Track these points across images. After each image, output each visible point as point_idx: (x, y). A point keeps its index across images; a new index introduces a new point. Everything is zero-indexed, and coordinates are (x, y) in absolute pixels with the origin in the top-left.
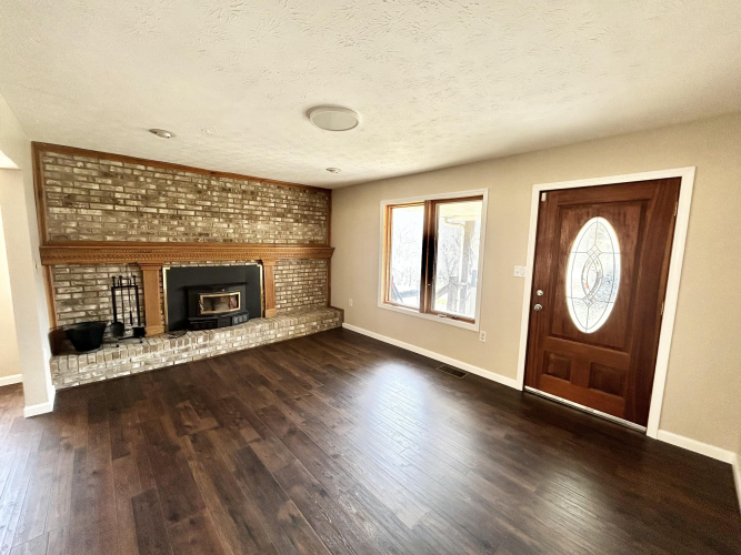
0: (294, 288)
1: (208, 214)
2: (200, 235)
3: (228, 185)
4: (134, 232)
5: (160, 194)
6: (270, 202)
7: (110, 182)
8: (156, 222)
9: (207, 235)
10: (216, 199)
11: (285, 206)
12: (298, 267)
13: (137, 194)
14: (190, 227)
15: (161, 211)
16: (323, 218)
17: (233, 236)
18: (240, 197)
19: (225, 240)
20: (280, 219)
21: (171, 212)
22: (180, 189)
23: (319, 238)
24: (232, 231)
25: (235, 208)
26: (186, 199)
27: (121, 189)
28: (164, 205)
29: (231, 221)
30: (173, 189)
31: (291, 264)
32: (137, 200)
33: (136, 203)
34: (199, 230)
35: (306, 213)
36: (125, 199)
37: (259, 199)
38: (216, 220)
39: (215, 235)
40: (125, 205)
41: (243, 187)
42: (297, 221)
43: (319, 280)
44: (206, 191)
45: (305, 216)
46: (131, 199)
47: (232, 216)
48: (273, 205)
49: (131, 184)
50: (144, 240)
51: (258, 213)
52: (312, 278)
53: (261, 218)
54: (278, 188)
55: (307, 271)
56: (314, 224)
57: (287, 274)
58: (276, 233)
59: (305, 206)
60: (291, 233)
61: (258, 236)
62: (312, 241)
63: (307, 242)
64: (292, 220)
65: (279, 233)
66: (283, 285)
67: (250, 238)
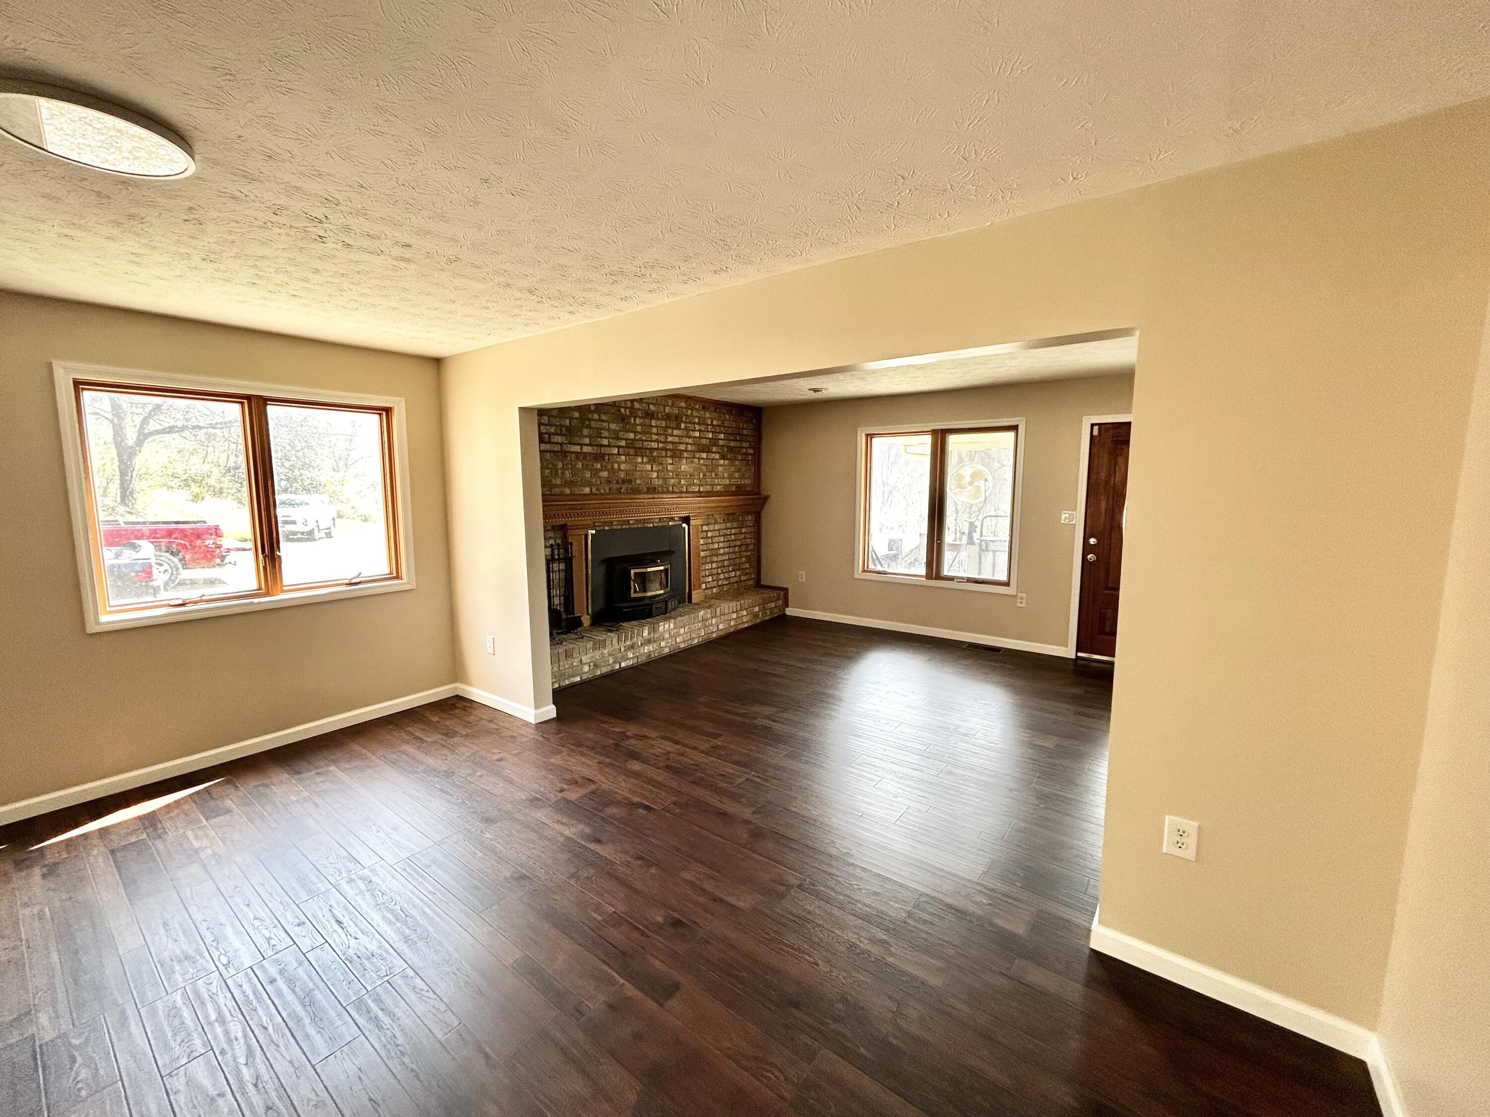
0: (720, 558)
2: (623, 481)
4: (559, 481)
6: (694, 430)
8: (580, 465)
9: (630, 481)
10: (639, 428)
13: (561, 426)
14: (612, 471)
15: (586, 449)
21: (595, 450)
22: (603, 417)
23: (746, 482)
24: (655, 475)
25: (658, 441)
26: (609, 430)
28: (587, 441)
31: (716, 522)
32: (561, 434)
33: (560, 439)
34: (622, 475)
35: (732, 444)
36: (550, 434)
40: (549, 442)
42: (723, 457)
44: (629, 417)
45: (731, 449)
46: (556, 434)
47: (655, 453)
48: (697, 434)
50: (568, 491)
52: (739, 543)
54: (704, 408)
55: (733, 531)
56: (742, 460)
57: (712, 537)
58: (701, 476)
59: (732, 434)
60: (716, 475)
61: (683, 482)
62: (738, 487)
63: (734, 489)
64: (717, 456)
65: (704, 475)
66: (708, 553)
67: (674, 485)
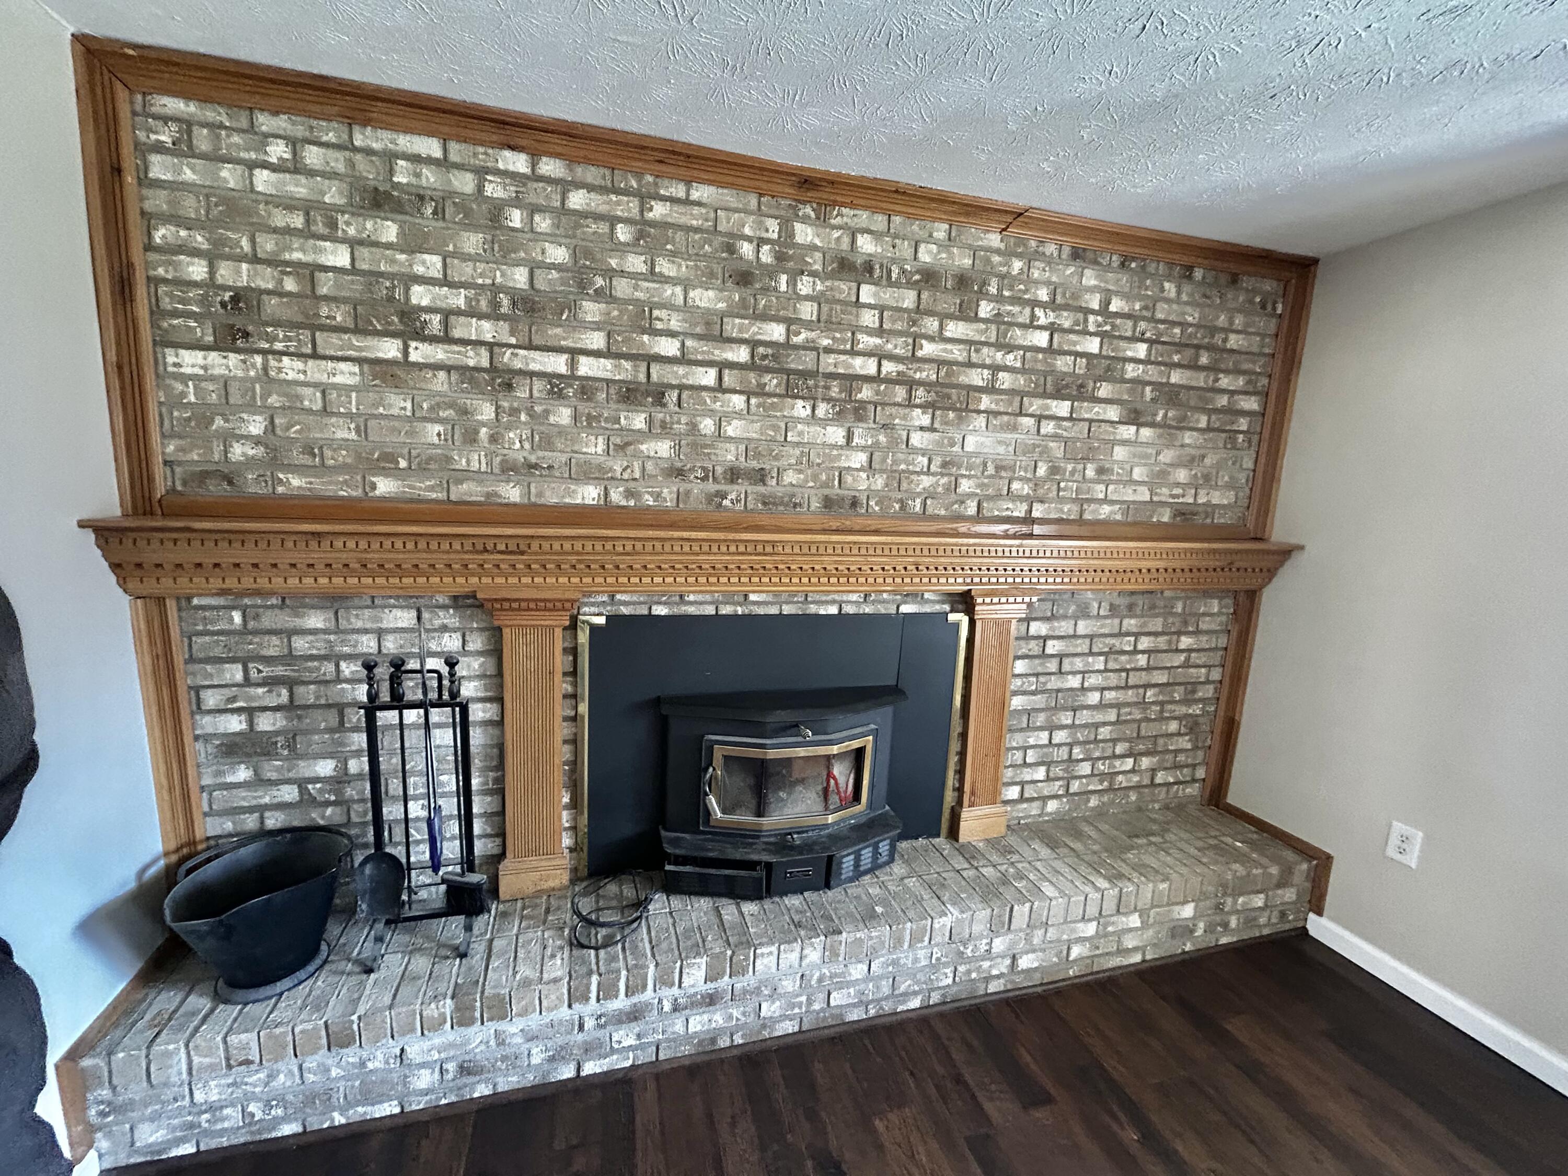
0: (1084, 717)
1: (772, 382)
2: (733, 475)
3: (866, 244)
4: (476, 460)
5: (582, 286)
6: (1031, 325)
7: (390, 231)
8: (563, 415)
9: (760, 476)
10: (807, 311)
11: (1093, 345)
12: (1111, 625)
13: (495, 289)
15: (587, 367)
16: (1251, 404)
17: (862, 483)
18: (908, 299)
19: (828, 503)
20: (1062, 408)
22: (665, 267)
23: (1217, 498)
24: (858, 459)
25: (881, 356)
26: (686, 308)
27: (430, 264)
28: (597, 340)
29: (859, 412)
30: (636, 263)
31: (1083, 613)
32: (494, 315)
33: (487, 330)
34: (730, 455)
35: (1176, 377)
36: (448, 314)
37: (985, 309)
38: (801, 409)
39: (790, 477)
40: (446, 339)
41: (926, 255)
42: (1134, 417)
43: (1192, 686)
44: (771, 273)
45: (1170, 394)
46: (472, 312)
47: (866, 393)
48: (1041, 339)
49: (472, 242)
50: (512, 493)
51: (977, 378)
52: (1161, 678)
53: (986, 402)
54: (1077, 255)
55: (1145, 643)
56: (1209, 429)
57: (1061, 657)
58: (1042, 471)
59: (1180, 346)
60: (1101, 471)
61: (966, 486)
62: (1183, 513)
63: (1166, 517)
64: (1113, 413)
65: (1054, 470)
66: (1039, 701)
67: (930, 495)
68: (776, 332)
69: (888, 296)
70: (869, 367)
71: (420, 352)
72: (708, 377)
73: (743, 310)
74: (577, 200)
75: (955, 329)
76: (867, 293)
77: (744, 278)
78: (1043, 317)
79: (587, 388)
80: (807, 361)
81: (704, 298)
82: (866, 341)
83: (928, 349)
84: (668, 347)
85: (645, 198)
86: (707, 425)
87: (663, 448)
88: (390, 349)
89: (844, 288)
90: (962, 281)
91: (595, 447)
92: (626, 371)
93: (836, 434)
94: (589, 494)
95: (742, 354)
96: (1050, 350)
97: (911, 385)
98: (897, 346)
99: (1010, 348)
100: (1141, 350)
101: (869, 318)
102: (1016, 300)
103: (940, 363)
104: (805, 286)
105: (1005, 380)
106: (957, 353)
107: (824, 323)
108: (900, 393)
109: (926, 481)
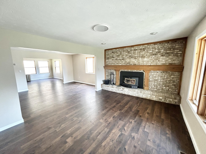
1: (130, 58)
3: (136, 48)
7: (113, 54)
8: (119, 61)
9: (130, 63)
11: (157, 51)
12: (161, 74)
17: (136, 63)
20: (154, 56)
30: (123, 53)
31: (158, 73)
33: (116, 57)
35: (168, 52)
37: (146, 50)
38: (132, 59)
41: (141, 48)
42: (162, 56)
43: (174, 81)
49: (116, 53)
51: (145, 55)
52: (169, 80)
55: (166, 76)
56: (173, 56)
58: (152, 61)
60: (159, 61)
64: (160, 56)
68: (130, 55)
69: (138, 51)
70: (137, 56)
71: (114, 59)
72: (126, 58)
73: (128, 54)
74: (120, 50)
75: (143, 52)
76: (136, 51)
77: (129, 52)
78: (151, 50)
79: (120, 59)
80: (132, 56)
81: (126, 54)
82: (136, 54)
83: (141, 54)
84: (124, 57)
85: (123, 49)
86: (126, 60)
87: (124, 62)
88: (113, 59)
89: (135, 51)
90: (144, 49)
91: (121, 62)
92: (122, 58)
93: (134, 60)
94: (120, 65)
95: (128, 56)
96: (152, 52)
97: (140, 56)
98: (139, 54)
99: (148, 53)
100: (163, 50)
101: (137, 53)
102: (148, 49)
103: (142, 55)
104: (132, 52)
105: (148, 55)
106: (143, 54)
107: (133, 54)
108: (139, 57)
109: (141, 63)
